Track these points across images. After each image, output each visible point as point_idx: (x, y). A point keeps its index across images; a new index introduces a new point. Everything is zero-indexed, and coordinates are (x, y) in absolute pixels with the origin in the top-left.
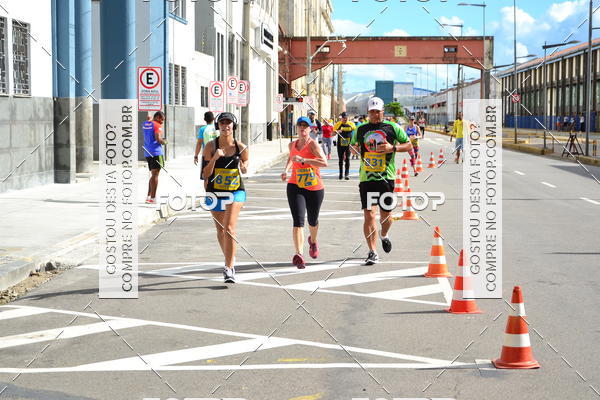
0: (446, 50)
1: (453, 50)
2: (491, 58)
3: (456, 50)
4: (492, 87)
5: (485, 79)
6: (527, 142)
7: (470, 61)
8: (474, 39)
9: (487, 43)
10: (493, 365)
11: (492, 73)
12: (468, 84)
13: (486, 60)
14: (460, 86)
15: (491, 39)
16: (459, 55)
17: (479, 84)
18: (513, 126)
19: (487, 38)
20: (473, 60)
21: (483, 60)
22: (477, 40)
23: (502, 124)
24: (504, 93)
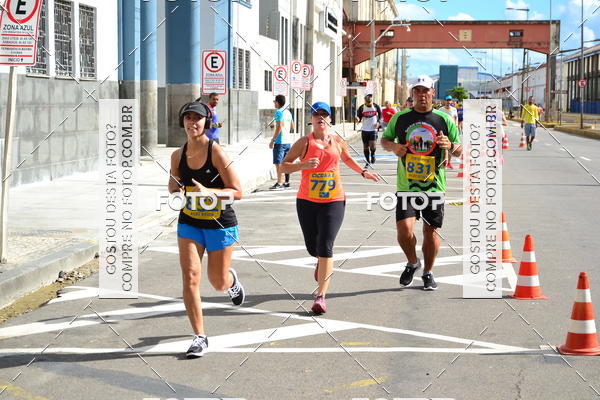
0: (512, 34)
1: (518, 34)
2: (557, 43)
3: (522, 35)
4: (558, 72)
5: (551, 63)
6: (593, 128)
7: (536, 46)
8: (540, 23)
9: (553, 27)
11: (558, 58)
12: (534, 69)
13: (552, 44)
14: (525, 71)
15: (557, 23)
16: (524, 39)
17: (545, 69)
18: (579, 111)
19: (554, 22)
20: (539, 44)
21: (549, 43)
22: (544, 24)
23: (568, 110)
24: (569, 79)
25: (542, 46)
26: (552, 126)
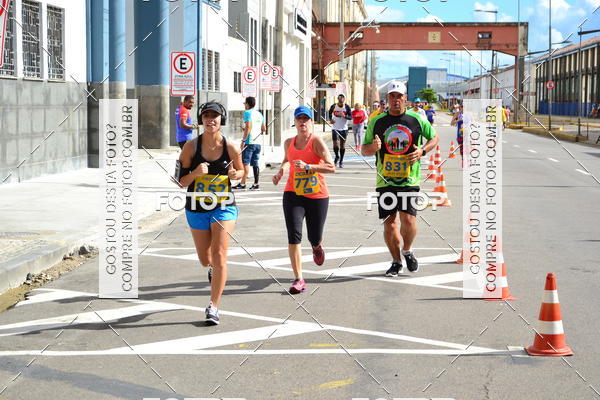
0: (480, 36)
1: (487, 36)
2: (525, 45)
3: (490, 36)
4: (527, 74)
5: (520, 66)
6: (561, 129)
7: (505, 48)
8: (508, 25)
9: (521, 29)
10: (526, 352)
11: (526, 59)
12: (502, 71)
13: (521, 46)
14: (494, 71)
15: (526, 25)
16: (493, 41)
17: (513, 71)
18: (547, 113)
19: (522, 24)
20: (507, 46)
21: (517, 46)
22: (512, 26)
23: (536, 111)
24: (538, 80)
25: (511, 47)
26: (521, 128)
